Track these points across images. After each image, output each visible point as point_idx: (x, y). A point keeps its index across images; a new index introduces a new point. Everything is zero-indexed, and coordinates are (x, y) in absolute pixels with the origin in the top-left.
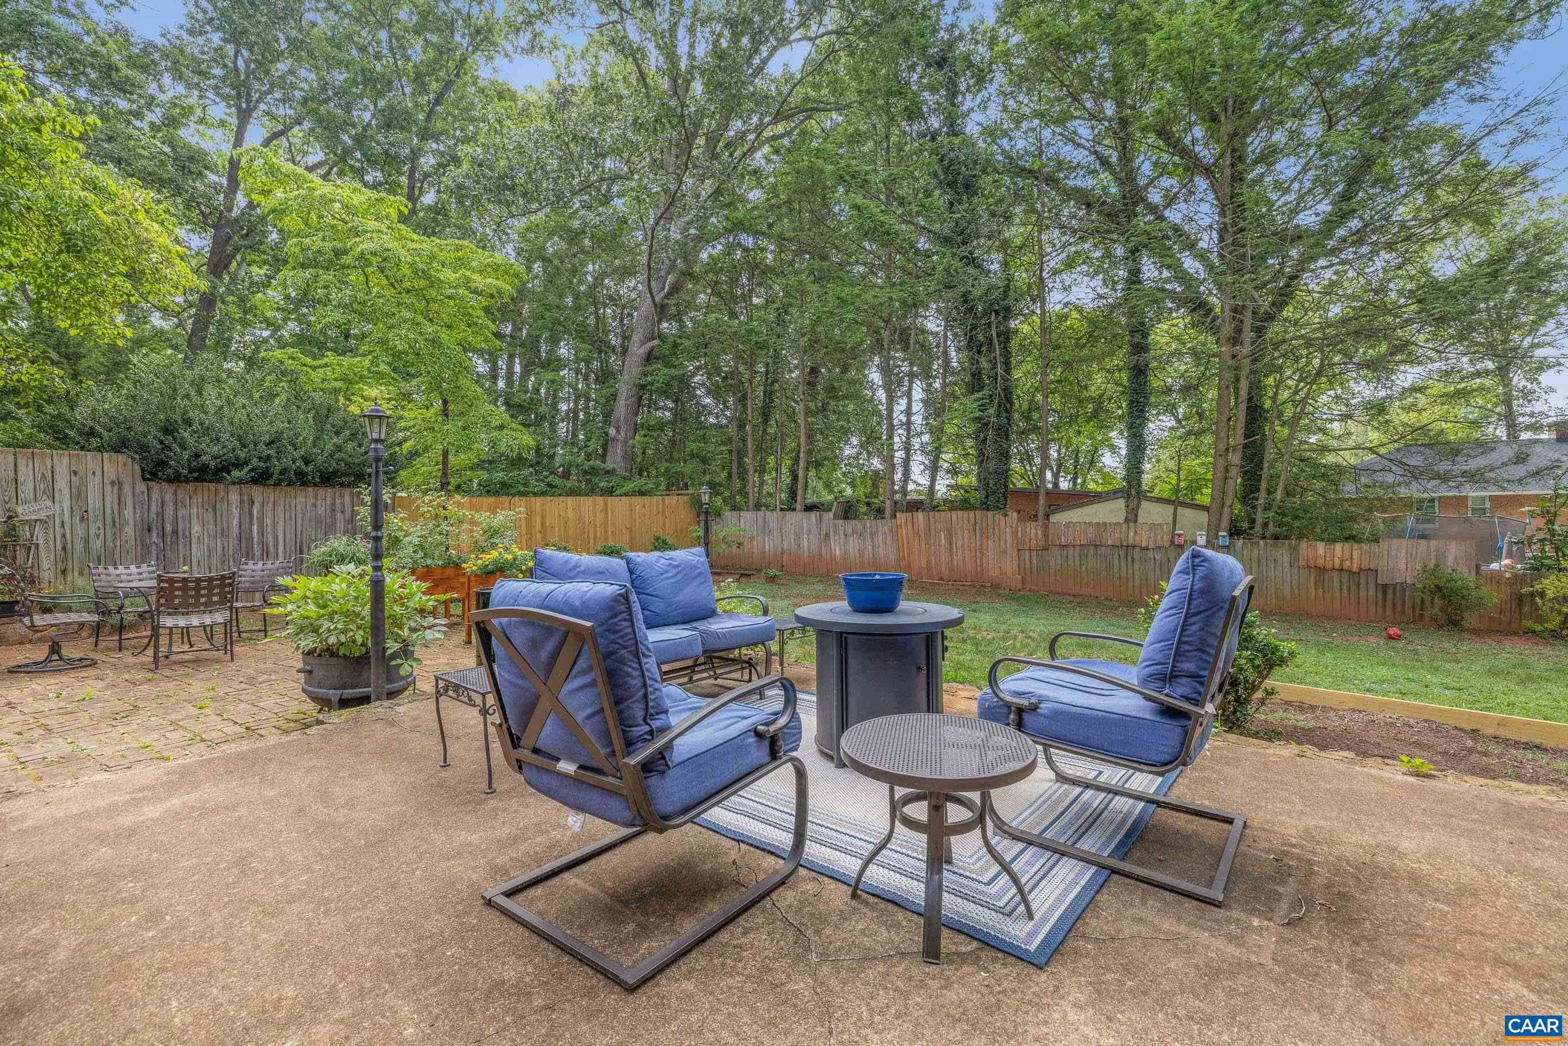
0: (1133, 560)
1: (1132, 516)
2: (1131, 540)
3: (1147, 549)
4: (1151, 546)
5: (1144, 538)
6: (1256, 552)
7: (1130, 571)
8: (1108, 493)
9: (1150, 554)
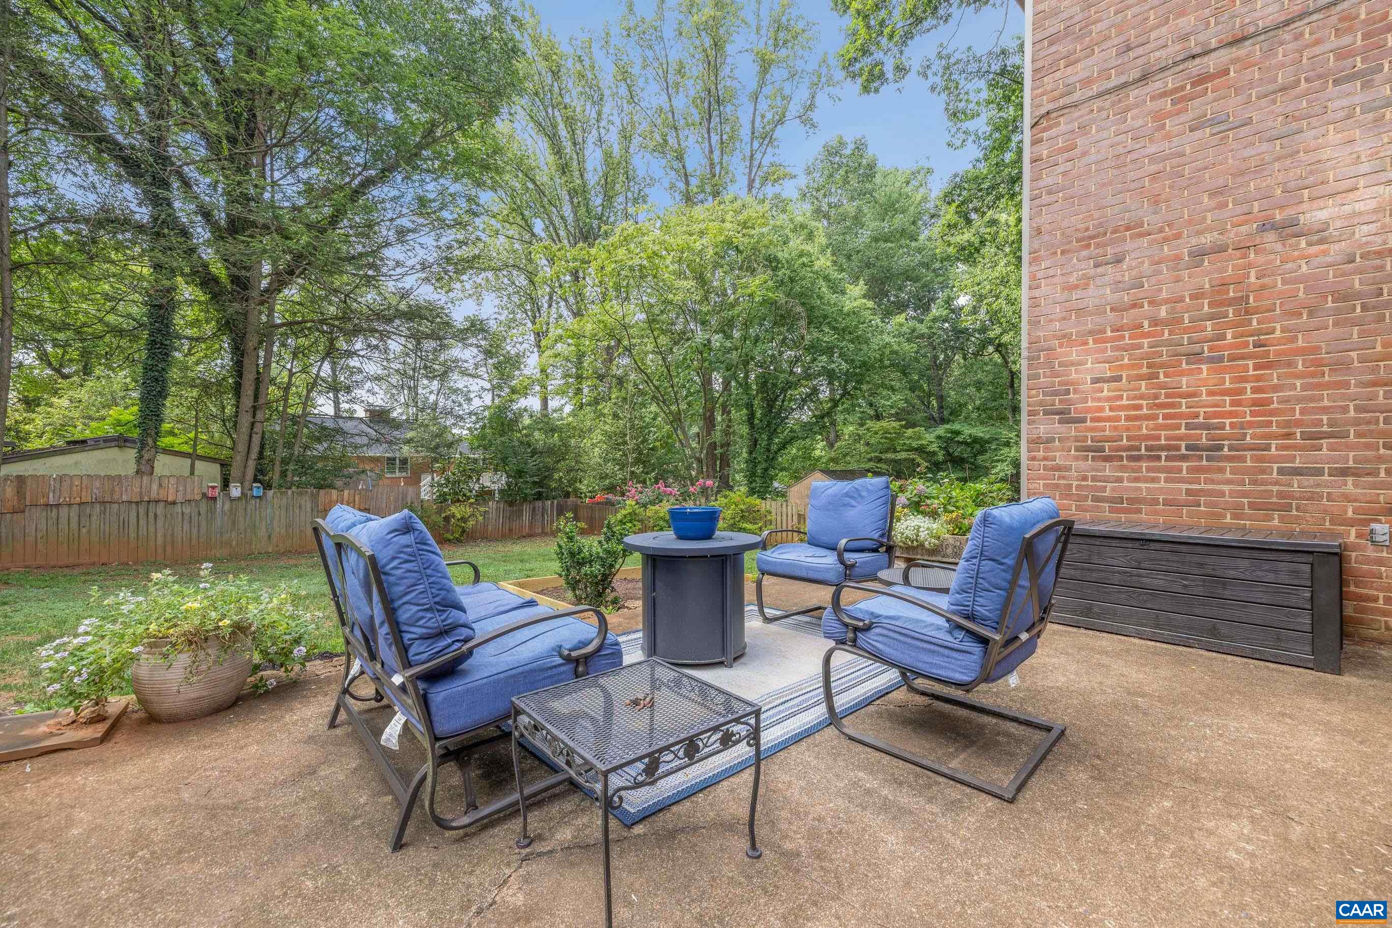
0: (156, 516)
1: (145, 467)
2: (154, 495)
3: (174, 503)
4: (180, 499)
5: (171, 491)
6: (285, 500)
7: (152, 529)
8: (96, 440)
9: (178, 508)
